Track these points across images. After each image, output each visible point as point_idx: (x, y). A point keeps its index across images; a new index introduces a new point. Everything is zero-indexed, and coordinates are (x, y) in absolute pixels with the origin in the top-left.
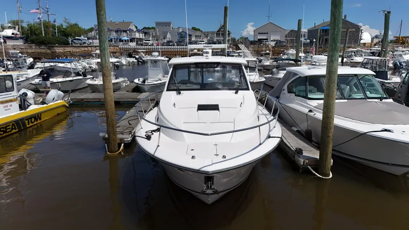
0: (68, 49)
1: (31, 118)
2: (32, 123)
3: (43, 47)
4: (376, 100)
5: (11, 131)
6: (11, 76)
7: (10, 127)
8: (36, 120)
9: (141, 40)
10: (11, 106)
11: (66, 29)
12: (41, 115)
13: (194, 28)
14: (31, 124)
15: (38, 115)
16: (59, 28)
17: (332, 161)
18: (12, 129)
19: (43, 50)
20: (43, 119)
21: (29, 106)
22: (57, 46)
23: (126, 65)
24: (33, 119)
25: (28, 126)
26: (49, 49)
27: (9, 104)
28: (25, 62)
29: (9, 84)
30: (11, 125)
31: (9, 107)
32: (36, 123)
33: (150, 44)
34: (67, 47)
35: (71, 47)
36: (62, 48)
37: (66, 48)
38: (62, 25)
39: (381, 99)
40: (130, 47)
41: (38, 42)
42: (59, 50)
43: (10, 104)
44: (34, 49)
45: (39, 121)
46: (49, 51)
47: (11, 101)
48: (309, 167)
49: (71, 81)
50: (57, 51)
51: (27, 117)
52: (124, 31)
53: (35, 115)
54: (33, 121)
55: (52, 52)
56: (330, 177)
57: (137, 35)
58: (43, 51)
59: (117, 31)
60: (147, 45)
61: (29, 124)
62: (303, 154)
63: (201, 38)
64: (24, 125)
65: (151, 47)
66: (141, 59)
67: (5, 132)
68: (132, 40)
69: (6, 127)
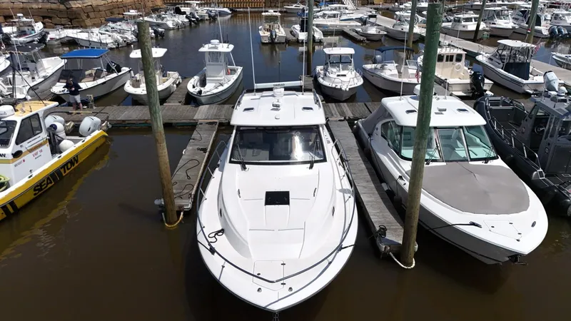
1: (67, 165)
2: (68, 169)
3: (53, 1)
4: (480, 163)
5: (47, 186)
6: (37, 114)
7: (45, 182)
8: (73, 164)
10: (41, 151)
12: (77, 156)
14: (67, 172)
15: (74, 159)
17: (417, 246)
18: (48, 184)
23: (173, 29)
24: (69, 165)
25: (64, 175)
26: (61, 4)
27: (38, 150)
28: (33, 30)
30: (46, 180)
31: (39, 154)
32: (73, 168)
37: (86, 1)
39: (486, 160)
42: (76, 4)
43: (40, 149)
45: (76, 165)
47: (41, 145)
48: (391, 253)
49: (104, 83)
50: (73, 6)
53: (71, 159)
54: (69, 167)
55: (67, 8)
56: (412, 267)
58: (54, 6)
61: (65, 172)
62: (386, 237)
64: (60, 175)
66: (194, 17)
69: (41, 184)
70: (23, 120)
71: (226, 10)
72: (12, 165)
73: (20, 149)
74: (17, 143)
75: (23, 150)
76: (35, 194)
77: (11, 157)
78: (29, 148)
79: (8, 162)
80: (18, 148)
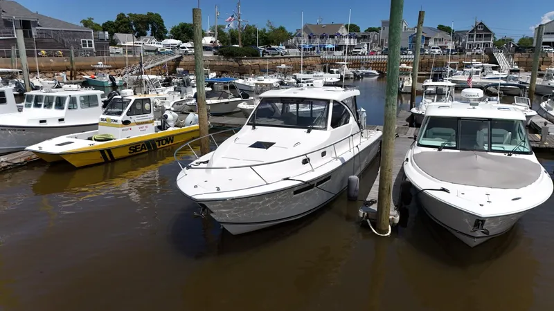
0: (257, 62)
1: (162, 140)
2: (163, 144)
3: (231, 59)
5: (141, 150)
6: (149, 99)
7: (140, 147)
8: (167, 141)
9: (351, 47)
10: (147, 127)
11: (269, 34)
12: (173, 137)
13: (442, 26)
14: (162, 146)
15: (170, 138)
16: (261, 33)
18: (142, 149)
19: (231, 62)
20: (175, 142)
21: (168, 128)
22: (244, 59)
24: (164, 142)
26: (236, 61)
27: (144, 125)
29: (147, 106)
30: (141, 144)
31: (144, 128)
32: (167, 145)
33: (360, 53)
34: (257, 59)
35: (261, 58)
36: (250, 61)
37: (255, 60)
38: (265, 30)
40: (334, 57)
41: (228, 54)
42: (247, 63)
43: (146, 125)
44: (222, 62)
45: (170, 144)
46: (236, 64)
47: (147, 123)
48: (367, 220)
49: (227, 103)
50: (244, 64)
51: (159, 138)
52: (330, 37)
53: (167, 137)
55: (240, 65)
56: (388, 234)
57: (347, 42)
58: (231, 64)
59: (322, 37)
60: (356, 55)
61: (159, 145)
63: (444, 42)
64: (154, 145)
65: (362, 57)
67: (135, 151)
68: (339, 48)
69: (136, 146)
70: (136, 100)
71: (375, 72)
72: (120, 129)
73: (129, 120)
74: (128, 114)
75: (132, 121)
76: (130, 153)
77: (121, 123)
78: (137, 121)
79: (117, 126)
80: (128, 118)
